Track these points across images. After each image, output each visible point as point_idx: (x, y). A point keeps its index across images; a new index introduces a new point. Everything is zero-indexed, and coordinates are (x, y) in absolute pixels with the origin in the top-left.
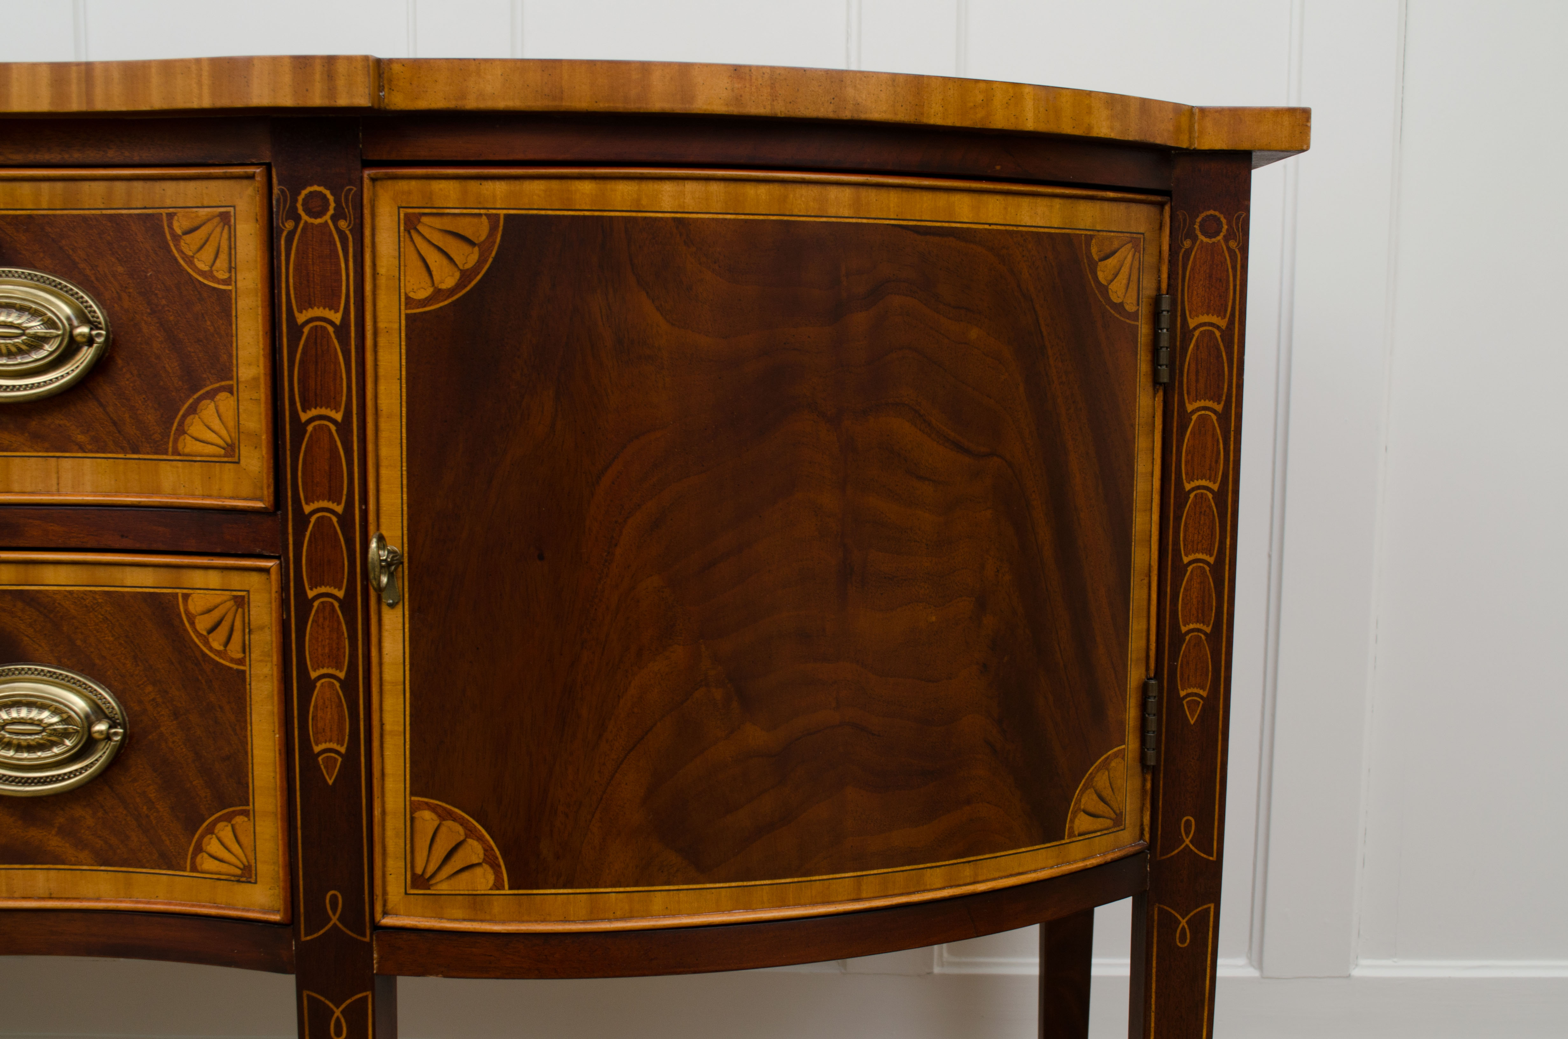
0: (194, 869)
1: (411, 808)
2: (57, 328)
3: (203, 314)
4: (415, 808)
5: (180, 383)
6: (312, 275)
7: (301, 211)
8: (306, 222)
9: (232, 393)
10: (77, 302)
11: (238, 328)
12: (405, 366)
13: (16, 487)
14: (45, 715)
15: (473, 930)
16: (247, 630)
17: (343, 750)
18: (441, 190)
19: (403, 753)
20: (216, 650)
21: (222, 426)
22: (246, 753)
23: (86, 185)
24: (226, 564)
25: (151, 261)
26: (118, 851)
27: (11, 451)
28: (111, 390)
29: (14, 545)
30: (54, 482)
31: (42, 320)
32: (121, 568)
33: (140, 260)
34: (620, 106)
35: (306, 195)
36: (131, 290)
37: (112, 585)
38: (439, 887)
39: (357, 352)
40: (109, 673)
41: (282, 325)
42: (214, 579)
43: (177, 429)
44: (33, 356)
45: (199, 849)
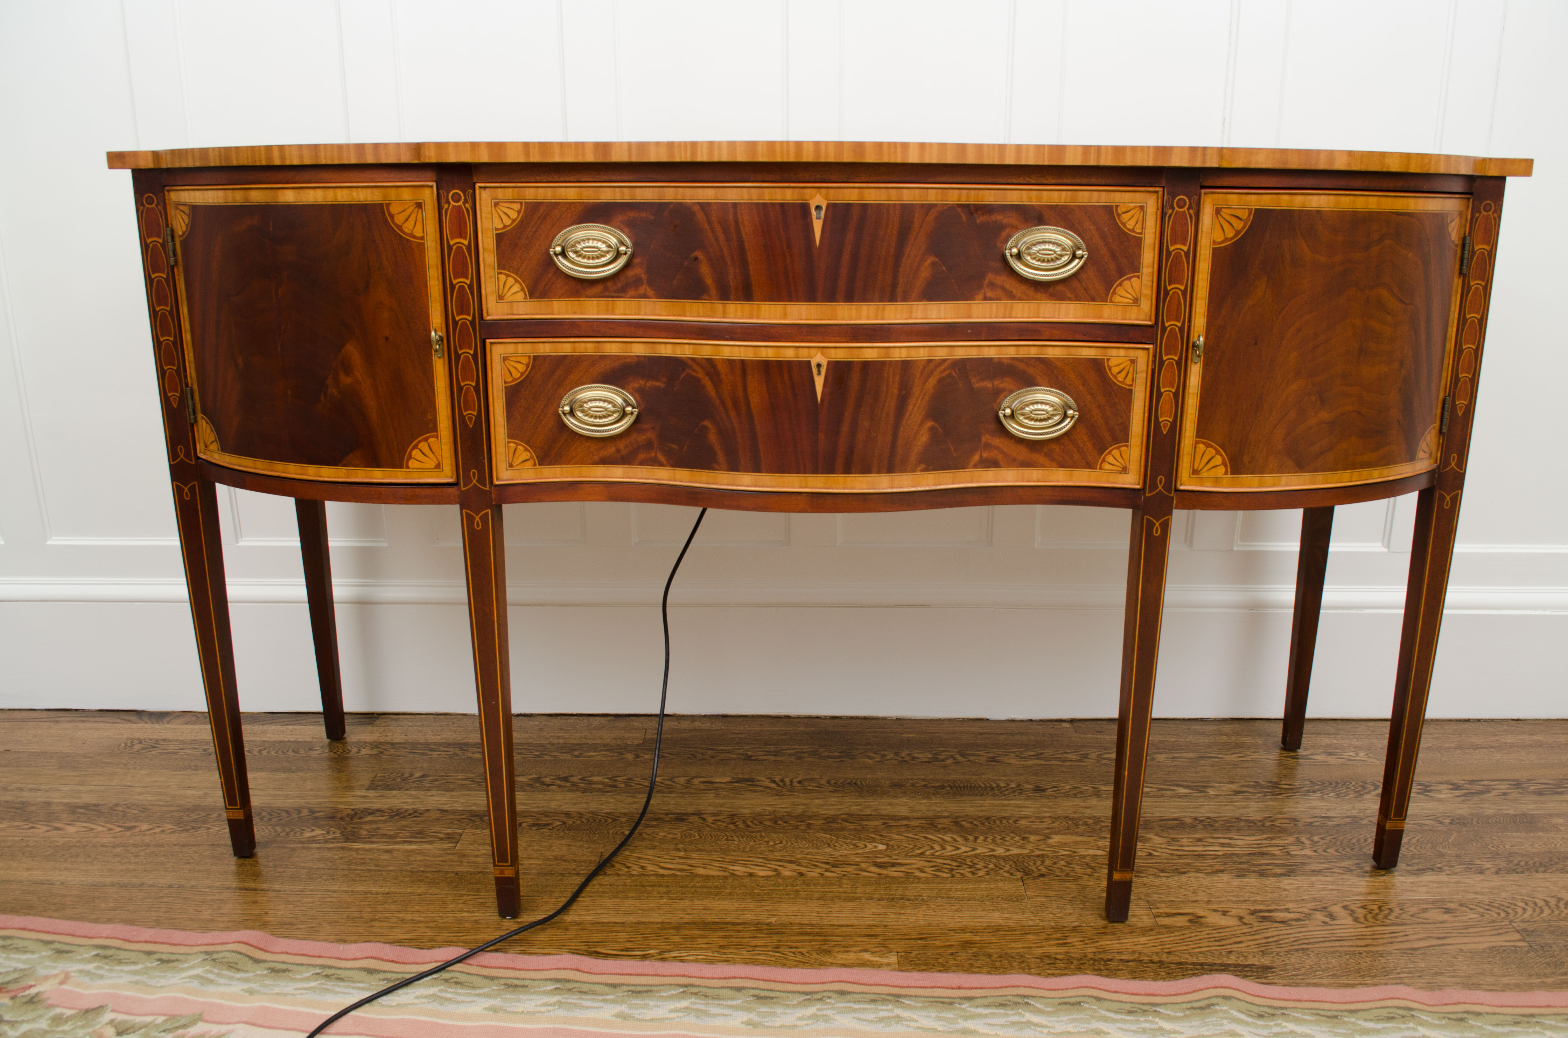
0: (1101, 468)
1: (1195, 443)
2: (1067, 251)
3: (1128, 246)
4: (1197, 443)
5: (1115, 274)
6: (1177, 232)
7: (1175, 206)
8: (1177, 210)
9: (1139, 278)
10: (1076, 241)
11: (1144, 252)
12: (1210, 268)
13: (1042, 315)
14: (1047, 407)
15: (1214, 491)
16: (1135, 373)
18: (1231, 198)
19: (1194, 421)
20: (1120, 381)
21: (1133, 291)
22: (1130, 421)
23: (1081, 193)
24: (1129, 346)
25: (1107, 224)
26: (1069, 462)
28: (1085, 277)
29: (1038, 338)
30: (1057, 313)
31: (1062, 248)
32: (1080, 348)
33: (1102, 225)
34: (1308, 167)
35: (1178, 199)
36: (1096, 236)
37: (1077, 355)
38: (1203, 474)
39: (1192, 262)
40: (1072, 390)
41: (1164, 251)
42: (1122, 352)
43: (1112, 292)
44: (1058, 262)
45: (1104, 460)
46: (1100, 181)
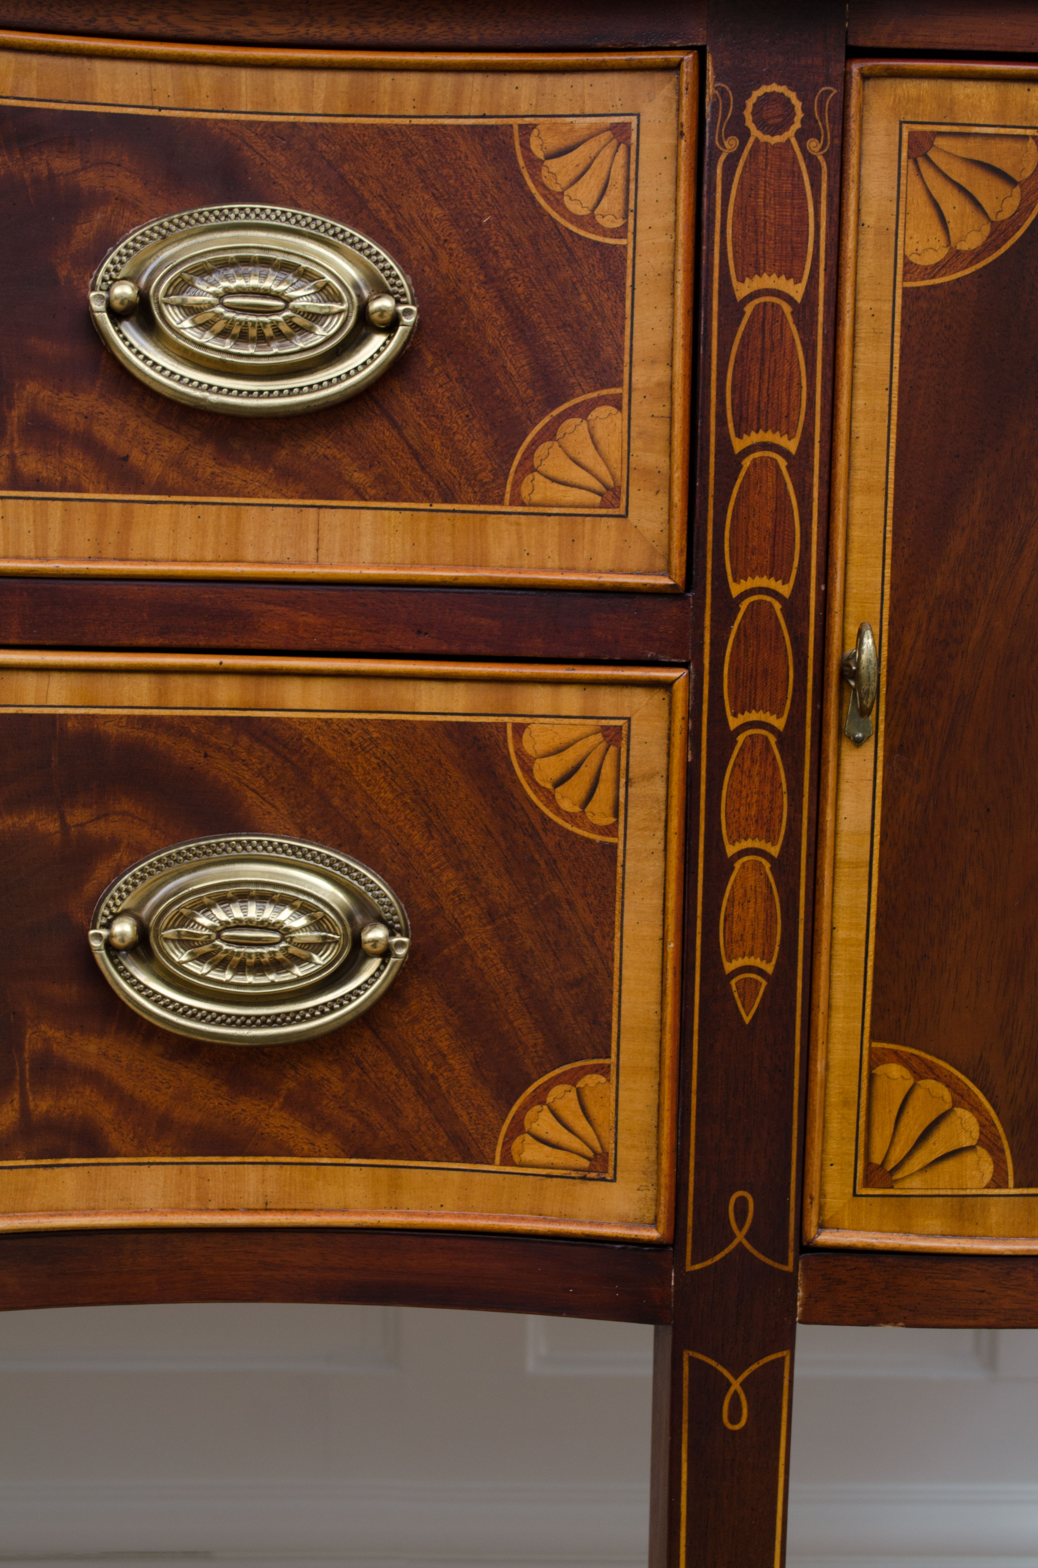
0: (507, 1160)
1: (870, 1059)
2: (340, 300)
3: (574, 284)
4: (876, 1059)
5: (530, 392)
6: (762, 224)
7: (749, 123)
8: (757, 140)
9: (619, 408)
10: (369, 261)
11: (635, 305)
12: (897, 369)
13: (250, 554)
14: (285, 916)
15: (961, 1251)
16: (623, 781)
17: (769, 968)
18: (967, 96)
19: (862, 974)
20: (567, 812)
21: (600, 459)
22: (610, 975)
23: (386, 79)
24: (598, 675)
25: (489, 200)
26: (382, 1133)
27: (244, 496)
28: (411, 402)
29: (242, 644)
30: (312, 546)
31: (315, 286)
32: (411, 684)
33: (471, 198)
35: (759, 97)
36: (454, 246)
37: (396, 710)
38: (907, 1184)
39: (825, 345)
40: (383, 850)
41: (711, 299)
42: (570, 700)
43: (520, 464)
44: (300, 344)
45: (518, 1128)
46: (458, 32)
